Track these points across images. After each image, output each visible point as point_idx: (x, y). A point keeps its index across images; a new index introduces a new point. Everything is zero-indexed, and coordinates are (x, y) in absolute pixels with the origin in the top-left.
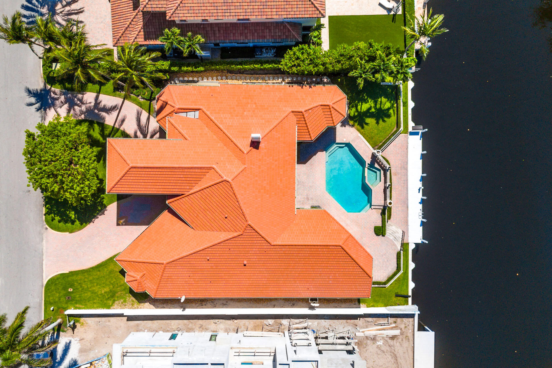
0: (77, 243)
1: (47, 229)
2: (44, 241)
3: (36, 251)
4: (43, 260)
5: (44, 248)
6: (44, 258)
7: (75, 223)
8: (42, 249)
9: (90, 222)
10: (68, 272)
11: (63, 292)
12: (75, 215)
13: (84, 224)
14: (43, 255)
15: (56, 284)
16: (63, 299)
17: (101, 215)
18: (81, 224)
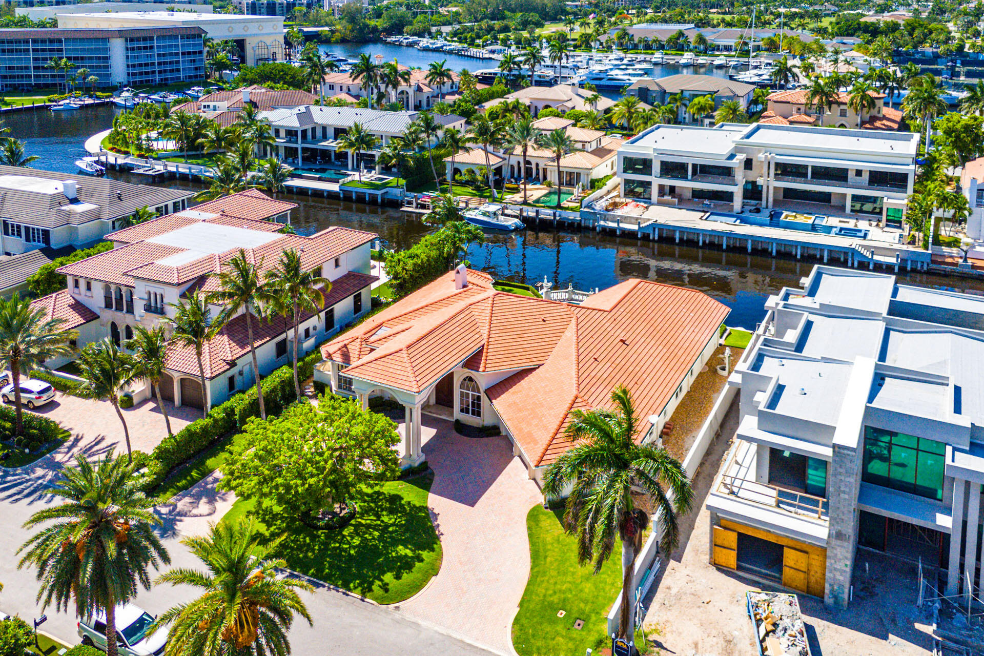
0: (464, 571)
1: (397, 608)
2: (420, 622)
3: (432, 644)
4: (462, 642)
5: (436, 628)
6: (459, 637)
7: (424, 556)
8: (436, 632)
9: (438, 538)
10: (518, 609)
11: (560, 628)
12: (407, 548)
13: (435, 546)
14: (450, 637)
15: (533, 636)
16: (576, 632)
17: (437, 519)
18: (433, 550)
